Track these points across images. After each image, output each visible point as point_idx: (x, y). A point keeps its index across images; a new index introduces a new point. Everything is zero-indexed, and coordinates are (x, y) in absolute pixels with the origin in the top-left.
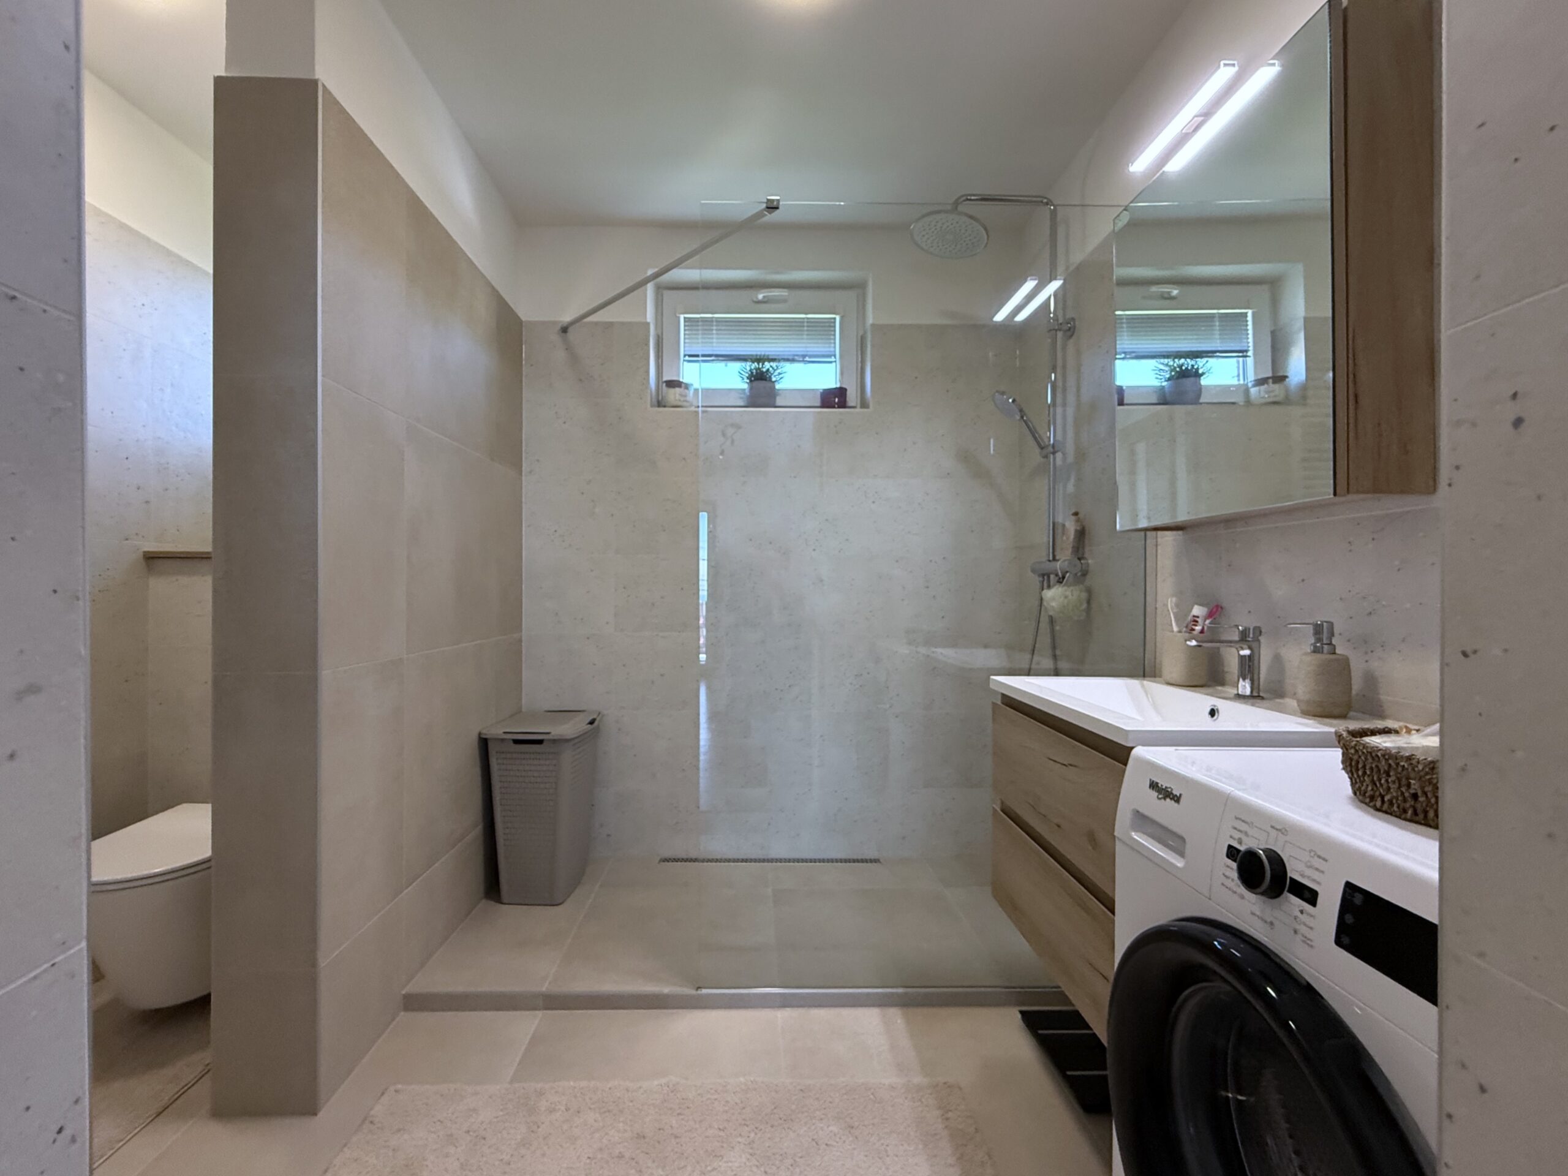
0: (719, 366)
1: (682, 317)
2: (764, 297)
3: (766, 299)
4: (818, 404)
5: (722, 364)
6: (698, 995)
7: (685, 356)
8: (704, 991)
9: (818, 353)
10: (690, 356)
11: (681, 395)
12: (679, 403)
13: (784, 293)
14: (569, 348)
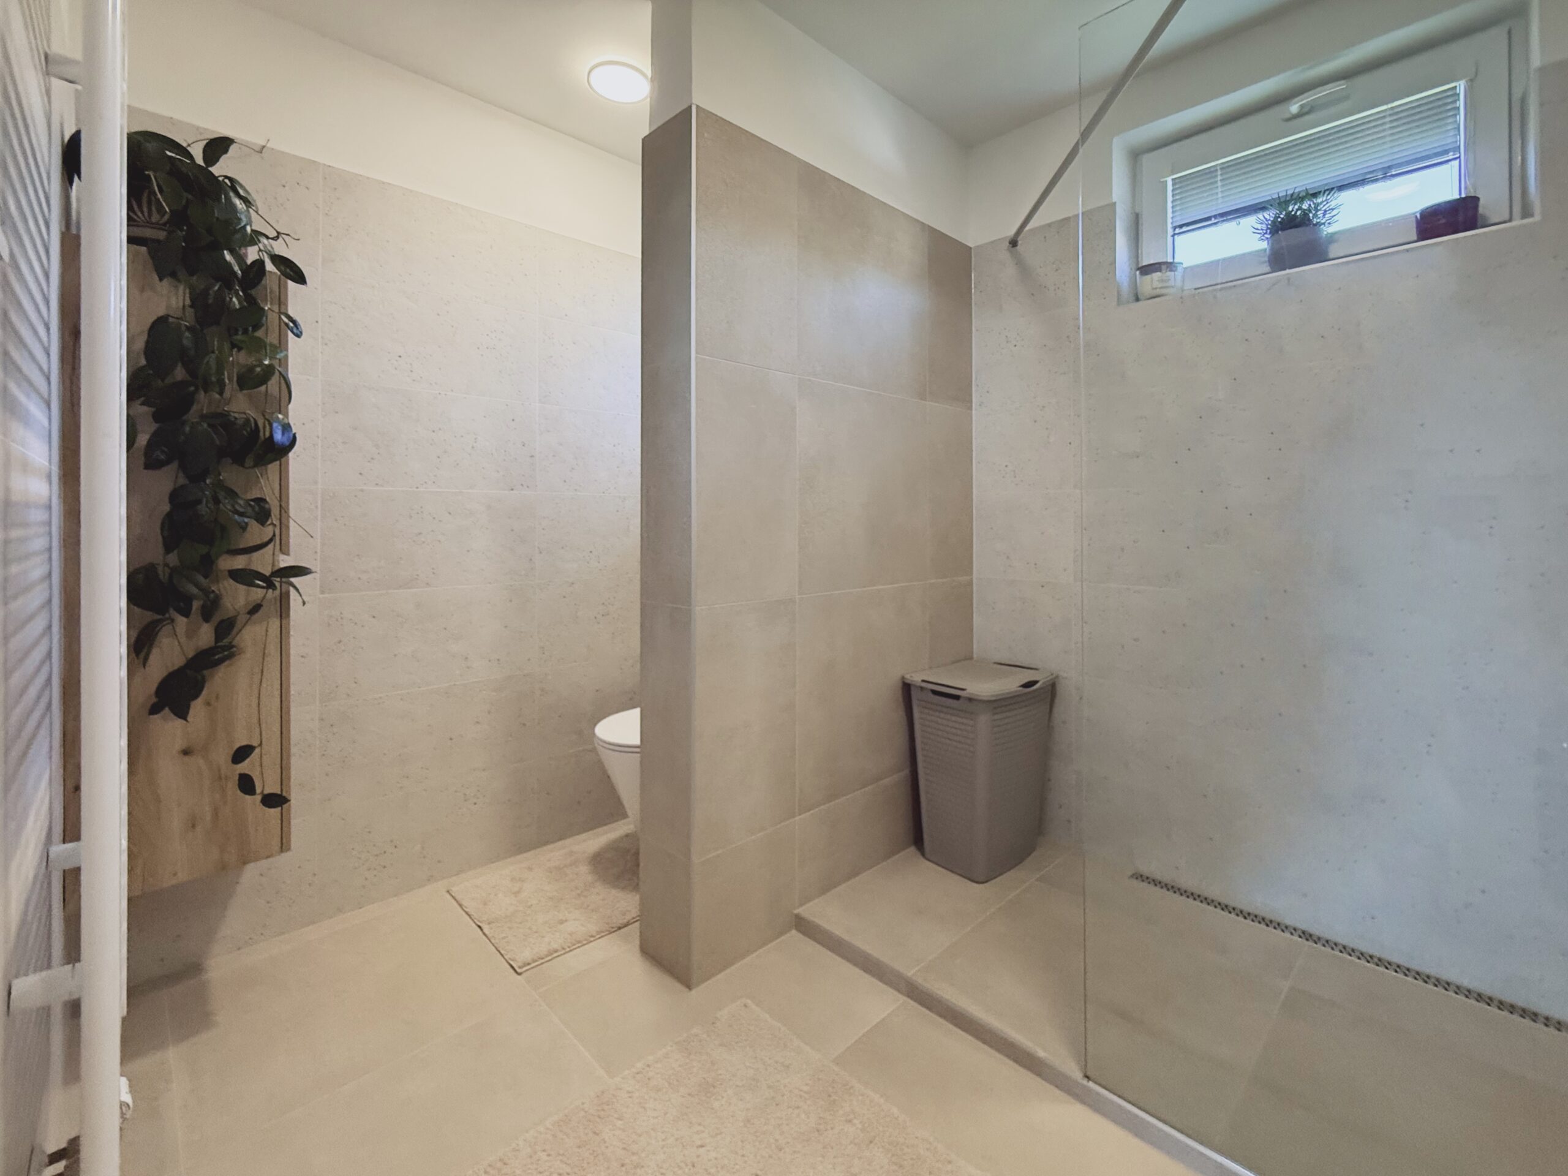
0: (1228, 228)
1: (1169, 180)
2: (1302, 106)
3: (1306, 110)
4: (1415, 238)
5: (1233, 224)
6: (1084, 1086)
7: (1175, 228)
8: (1091, 1084)
9: (1427, 153)
10: (1181, 226)
11: (1162, 281)
12: (1158, 292)
13: (1340, 86)
14: (1020, 263)
